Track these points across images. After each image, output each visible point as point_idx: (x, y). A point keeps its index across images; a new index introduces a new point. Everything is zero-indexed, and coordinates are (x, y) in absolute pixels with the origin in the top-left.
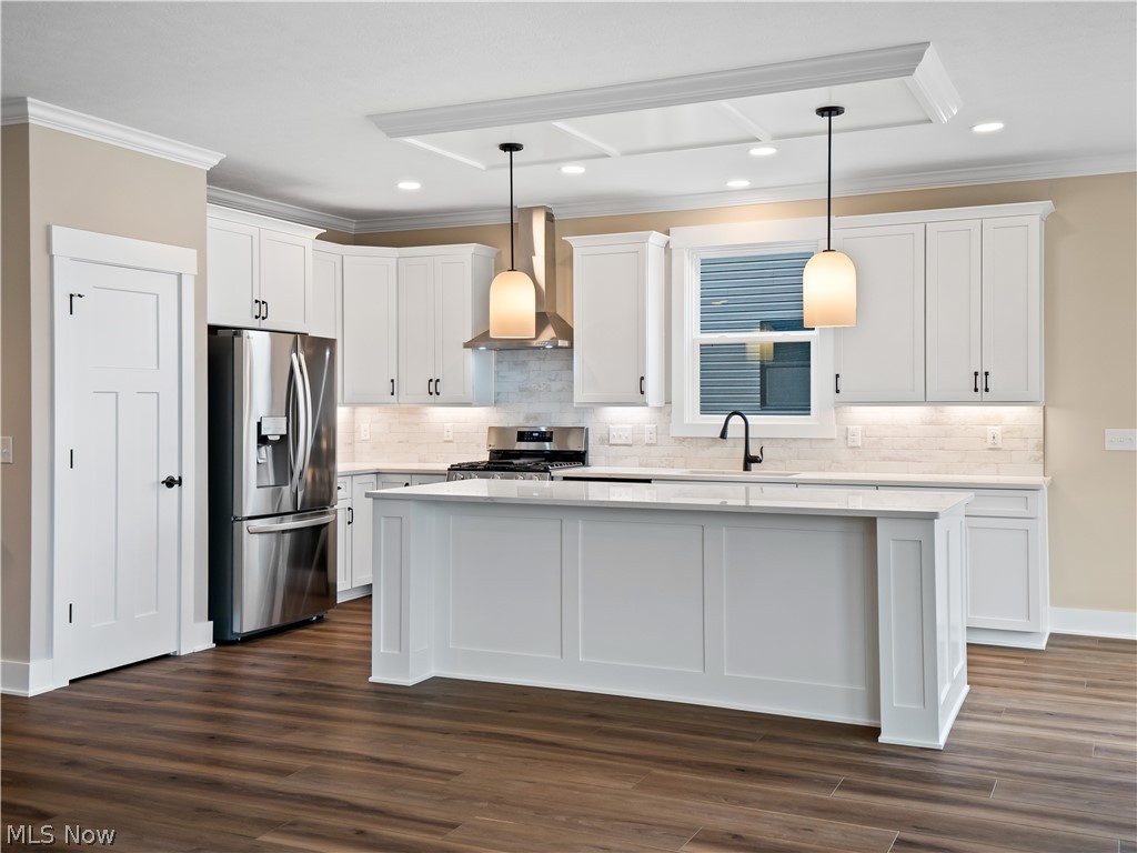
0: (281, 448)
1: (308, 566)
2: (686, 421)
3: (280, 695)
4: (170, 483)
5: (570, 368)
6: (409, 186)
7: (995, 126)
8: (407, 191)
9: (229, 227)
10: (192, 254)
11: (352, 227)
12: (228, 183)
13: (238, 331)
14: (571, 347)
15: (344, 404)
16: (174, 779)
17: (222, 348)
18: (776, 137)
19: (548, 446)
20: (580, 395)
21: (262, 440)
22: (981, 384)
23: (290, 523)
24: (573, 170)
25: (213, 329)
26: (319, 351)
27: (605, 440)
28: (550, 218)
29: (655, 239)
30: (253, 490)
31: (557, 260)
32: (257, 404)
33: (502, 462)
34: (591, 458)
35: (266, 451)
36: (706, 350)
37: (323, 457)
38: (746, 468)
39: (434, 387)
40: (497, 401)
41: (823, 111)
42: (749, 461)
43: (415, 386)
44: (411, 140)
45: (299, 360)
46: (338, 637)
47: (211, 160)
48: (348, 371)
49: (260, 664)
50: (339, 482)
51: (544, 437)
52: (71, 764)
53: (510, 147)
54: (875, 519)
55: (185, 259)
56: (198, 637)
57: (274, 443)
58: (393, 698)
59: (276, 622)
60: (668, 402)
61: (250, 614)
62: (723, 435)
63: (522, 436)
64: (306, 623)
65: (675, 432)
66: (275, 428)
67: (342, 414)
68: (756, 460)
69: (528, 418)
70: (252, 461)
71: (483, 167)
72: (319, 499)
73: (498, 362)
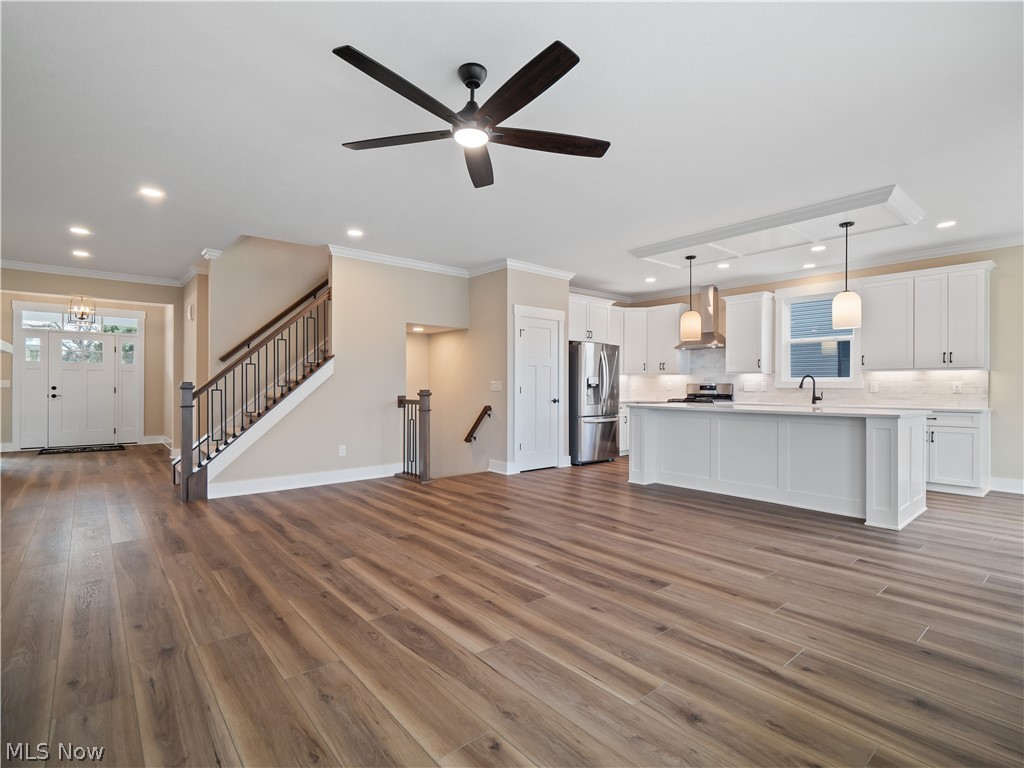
0: (597, 389)
1: (608, 440)
2: (783, 380)
3: (593, 483)
4: (555, 401)
5: (724, 357)
6: (650, 280)
7: (951, 224)
8: (650, 282)
9: (577, 301)
10: (563, 313)
11: (629, 301)
12: (577, 285)
13: (580, 343)
14: (725, 347)
15: (624, 374)
16: (550, 503)
17: (574, 349)
18: (822, 240)
19: (715, 392)
20: (729, 368)
21: (589, 386)
22: (947, 360)
23: (601, 420)
24: (723, 266)
25: (571, 342)
26: (612, 351)
27: (742, 390)
28: (716, 289)
29: (766, 296)
30: (586, 406)
31: (719, 308)
32: (588, 372)
33: (692, 398)
34: (734, 397)
35: (591, 390)
36: (794, 347)
37: (614, 395)
38: (814, 402)
39: (662, 367)
40: (691, 372)
41: (842, 225)
42: (815, 399)
43: (654, 366)
44: (646, 259)
45: (604, 354)
46: (619, 467)
47: (570, 276)
48: (625, 358)
49: (588, 473)
50: (620, 405)
51: (712, 388)
52: (518, 495)
53: (690, 258)
54: (865, 419)
55: (560, 315)
56: (565, 462)
57: (594, 388)
58: (637, 489)
59: (596, 459)
60: (774, 372)
61: (585, 454)
62: (801, 386)
63: (702, 388)
64: (607, 461)
65: (776, 386)
66: (594, 381)
67: (622, 379)
68: (819, 399)
69: (705, 380)
70: (585, 395)
71: (679, 268)
72: (613, 412)
73: (692, 355)
